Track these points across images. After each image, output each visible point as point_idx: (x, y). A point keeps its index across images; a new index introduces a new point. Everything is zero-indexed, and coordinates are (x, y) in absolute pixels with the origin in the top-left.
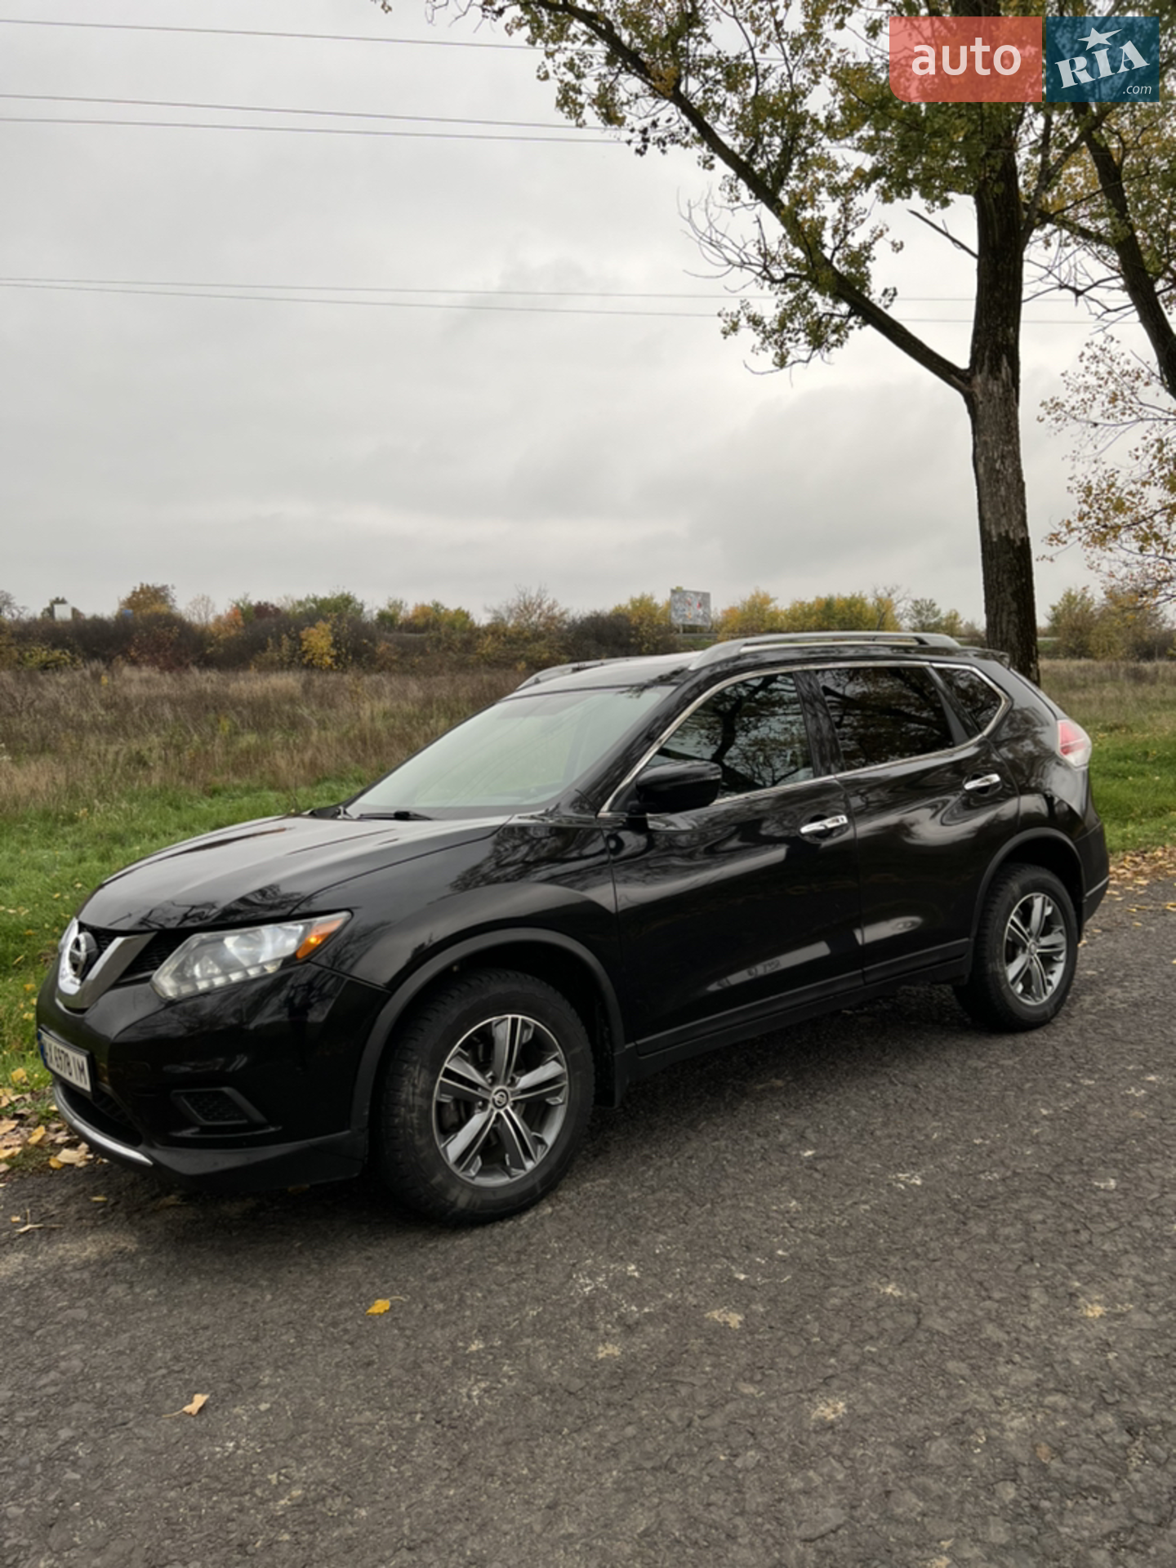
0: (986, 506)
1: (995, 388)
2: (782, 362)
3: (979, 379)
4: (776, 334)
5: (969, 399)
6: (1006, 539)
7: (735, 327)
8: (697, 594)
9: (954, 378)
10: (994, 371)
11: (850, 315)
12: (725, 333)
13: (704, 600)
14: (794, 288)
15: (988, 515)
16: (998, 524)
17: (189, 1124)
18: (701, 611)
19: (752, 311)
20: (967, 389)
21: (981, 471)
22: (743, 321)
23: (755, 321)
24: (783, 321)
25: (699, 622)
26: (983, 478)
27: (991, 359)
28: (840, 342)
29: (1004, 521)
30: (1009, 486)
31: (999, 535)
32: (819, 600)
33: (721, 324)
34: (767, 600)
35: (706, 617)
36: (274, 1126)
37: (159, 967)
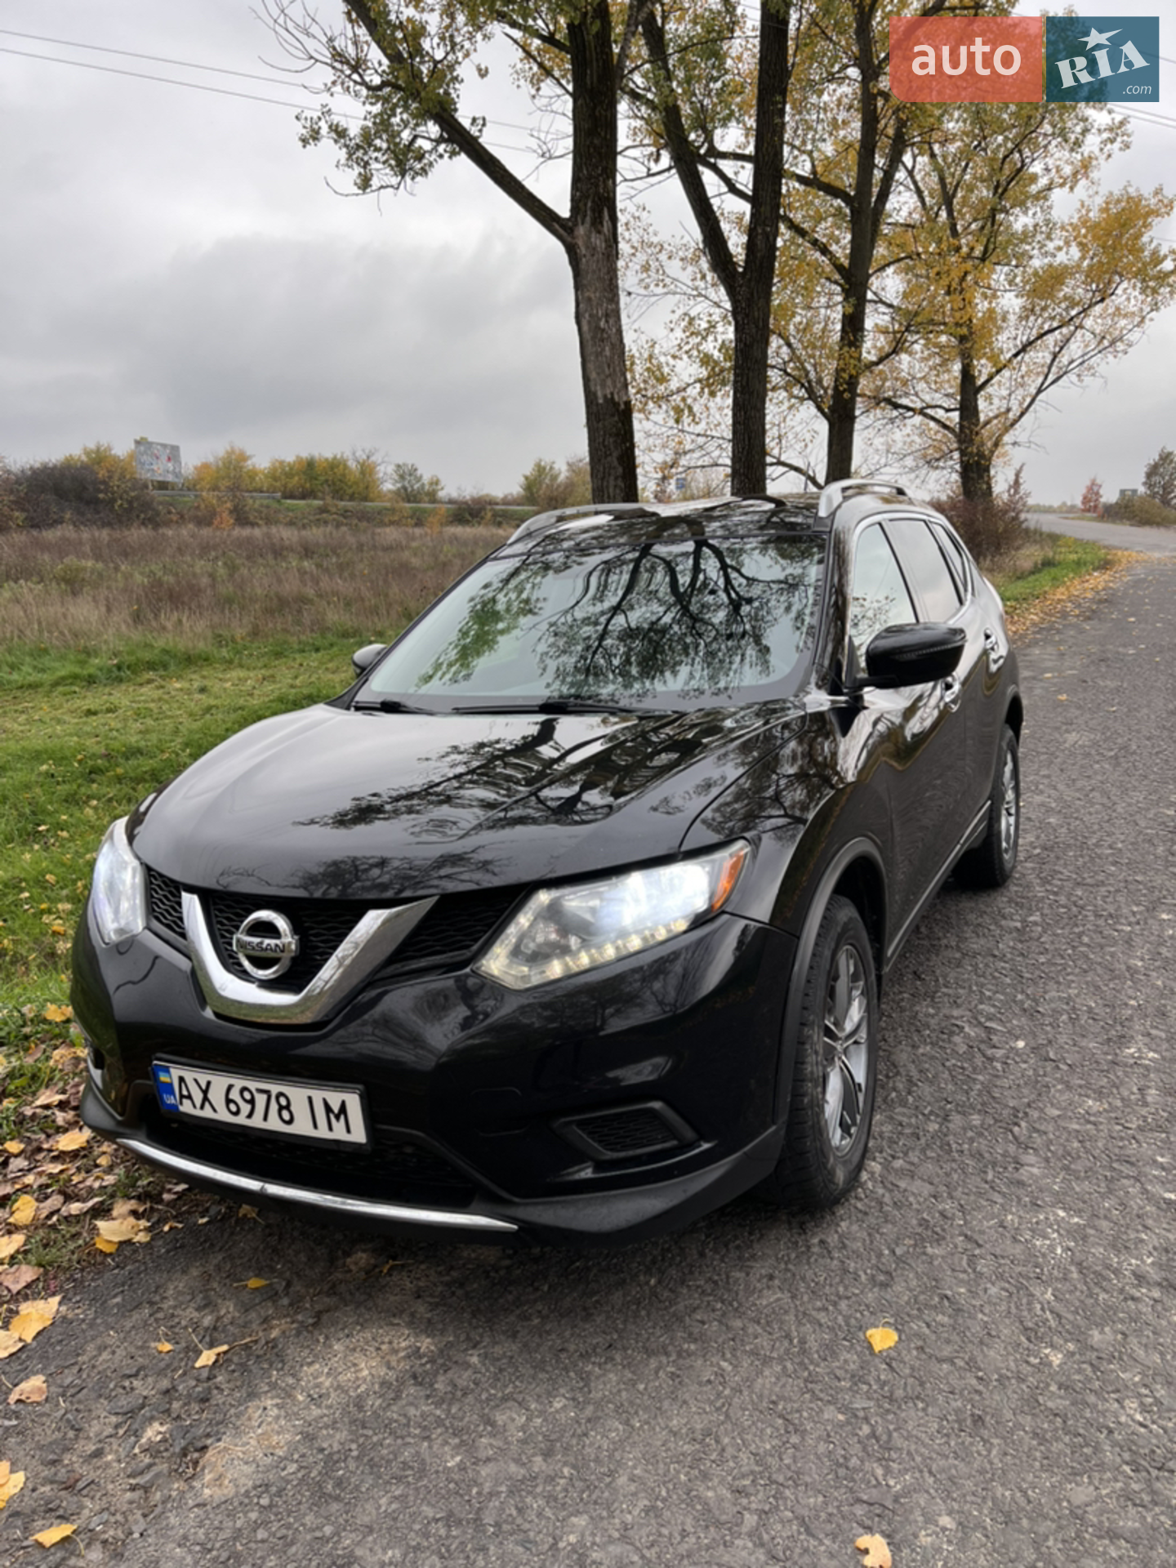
0: (590, 366)
1: (598, 241)
2: (365, 183)
3: (581, 231)
4: (359, 149)
5: (571, 250)
6: (611, 401)
7: (315, 135)
8: (164, 446)
9: (557, 226)
10: (597, 223)
11: (438, 141)
12: (305, 141)
13: (174, 453)
14: (386, 100)
15: (593, 375)
16: (603, 386)
17: (580, 1158)
18: (170, 466)
19: (335, 119)
20: (569, 239)
21: (585, 328)
22: (324, 130)
23: (340, 133)
24: (367, 138)
25: (170, 478)
26: (587, 336)
27: (593, 210)
28: (424, 172)
29: (609, 382)
30: (613, 346)
31: (605, 397)
32: (299, 460)
33: (300, 129)
34: (243, 457)
35: (177, 475)
36: (707, 1141)
37: (475, 948)
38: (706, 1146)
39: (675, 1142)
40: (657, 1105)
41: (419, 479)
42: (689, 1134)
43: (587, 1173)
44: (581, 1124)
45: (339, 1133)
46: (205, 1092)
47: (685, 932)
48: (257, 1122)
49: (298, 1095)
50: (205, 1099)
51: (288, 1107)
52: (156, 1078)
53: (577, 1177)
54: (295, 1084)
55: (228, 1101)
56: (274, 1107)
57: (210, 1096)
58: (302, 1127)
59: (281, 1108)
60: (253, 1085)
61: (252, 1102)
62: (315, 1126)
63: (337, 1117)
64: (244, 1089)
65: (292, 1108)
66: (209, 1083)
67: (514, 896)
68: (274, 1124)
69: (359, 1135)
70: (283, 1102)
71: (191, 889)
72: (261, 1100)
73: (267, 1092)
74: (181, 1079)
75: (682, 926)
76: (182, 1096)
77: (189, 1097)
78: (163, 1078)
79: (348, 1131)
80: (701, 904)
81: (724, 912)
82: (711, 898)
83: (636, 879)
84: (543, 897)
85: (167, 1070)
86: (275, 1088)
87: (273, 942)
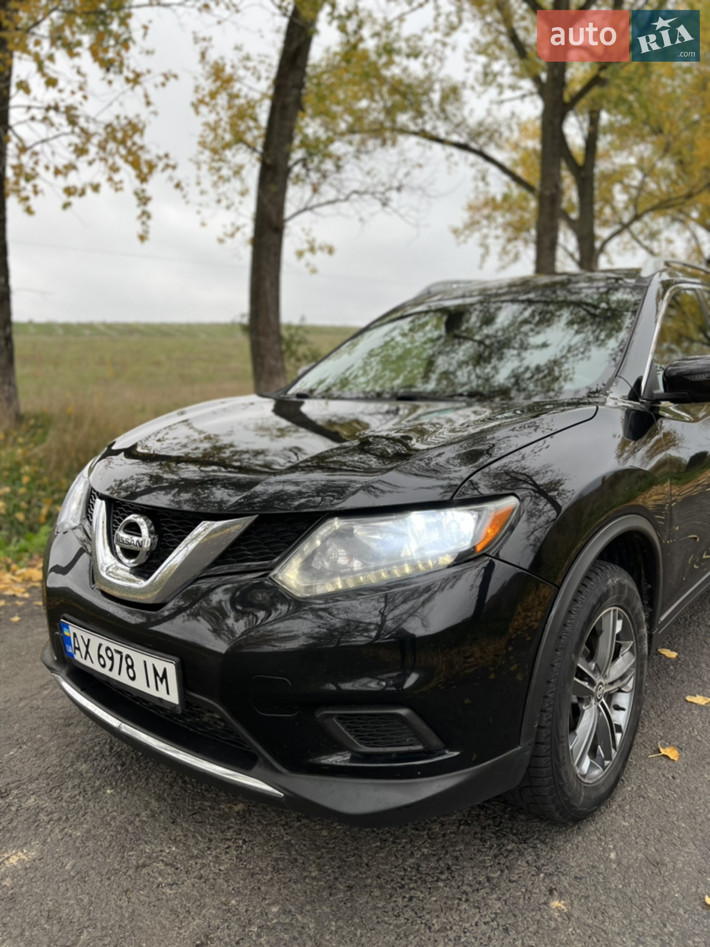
17: (337, 747)
36: (451, 750)
37: (276, 560)
38: (452, 754)
39: (420, 747)
40: (403, 712)
42: (435, 742)
43: (343, 761)
44: (341, 718)
45: (161, 694)
46: (87, 646)
47: (449, 566)
48: (114, 675)
49: (139, 657)
50: (87, 652)
51: (132, 667)
52: (62, 631)
54: (136, 649)
55: (100, 656)
56: (124, 666)
57: (90, 650)
58: (139, 684)
59: (129, 667)
60: (114, 646)
61: (112, 659)
62: (148, 685)
63: (161, 681)
64: (108, 649)
65: (135, 668)
66: (89, 640)
67: (313, 519)
68: (124, 679)
69: (174, 698)
70: (130, 662)
71: (102, 497)
72: (117, 657)
73: (121, 654)
74: (75, 635)
75: (449, 560)
76: (75, 648)
77: (79, 649)
78: (66, 633)
79: (168, 693)
80: (466, 545)
81: (485, 555)
83: (416, 518)
84: (337, 523)
85: (67, 626)
86: (126, 651)
87: (135, 539)
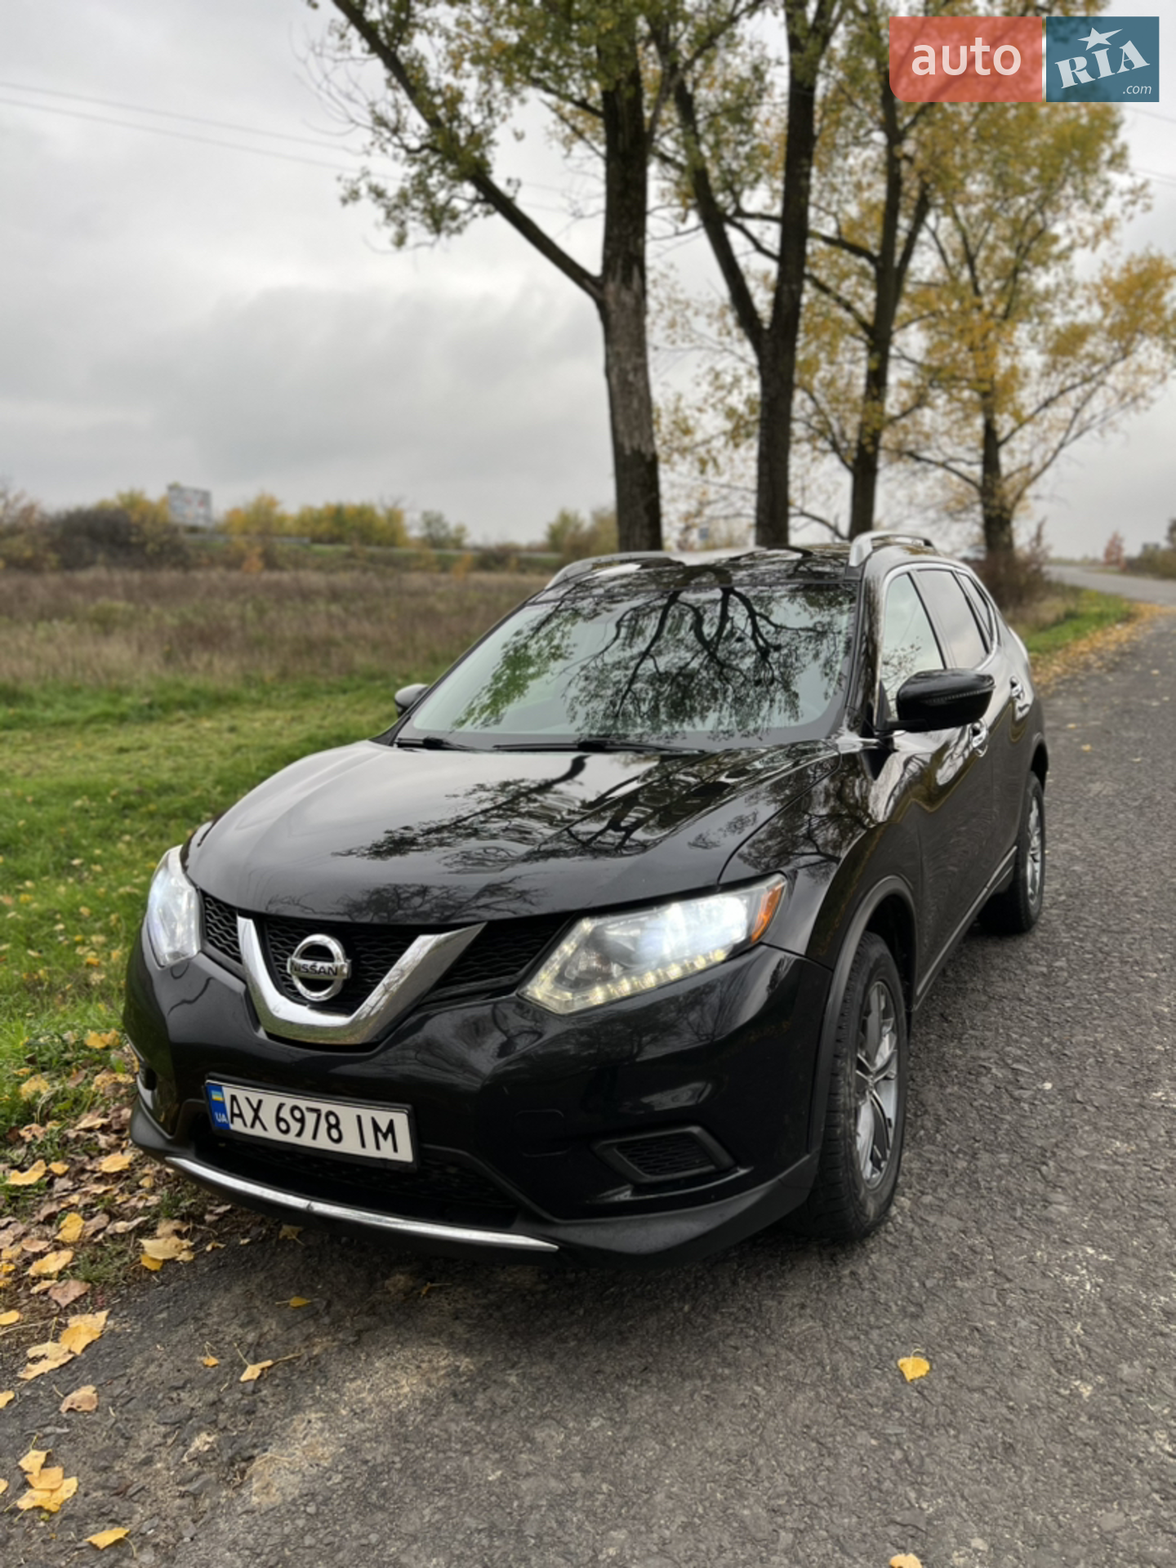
0: (619, 418)
1: (628, 298)
2: (400, 241)
3: (611, 287)
4: (396, 208)
5: (601, 306)
6: (638, 454)
7: (354, 195)
8: (196, 492)
9: (587, 283)
10: (627, 280)
11: (476, 201)
12: (344, 201)
13: (205, 498)
14: (425, 161)
15: (621, 427)
16: (631, 436)
17: (619, 1180)
18: (201, 511)
19: (375, 180)
20: (599, 296)
21: (614, 381)
22: (364, 190)
23: (378, 193)
24: (403, 196)
25: (201, 523)
26: (616, 389)
27: (624, 268)
28: (459, 230)
29: (636, 434)
30: (641, 400)
31: (632, 449)
32: (328, 507)
33: (341, 190)
34: (272, 503)
35: (207, 518)
36: (744, 1167)
37: (522, 972)
38: (742, 1172)
39: (712, 1168)
40: (695, 1130)
41: (445, 526)
42: (726, 1159)
43: (626, 1195)
44: (622, 1147)
45: (386, 1152)
46: (256, 1111)
47: (724, 962)
48: (306, 1140)
49: (347, 1114)
50: (256, 1117)
51: (337, 1126)
52: (209, 1097)
53: (616, 1198)
54: (345, 1103)
55: (279, 1119)
56: (323, 1125)
57: (261, 1114)
58: (350, 1146)
59: (330, 1127)
60: (304, 1104)
61: (302, 1120)
62: (363, 1145)
63: (385, 1136)
64: (294, 1108)
65: (341, 1127)
66: (260, 1102)
67: (558, 924)
68: (323, 1143)
69: (405, 1154)
70: (333, 1120)
71: (246, 914)
72: (311, 1118)
73: (317, 1111)
74: (233, 1098)
75: (720, 956)
76: (233, 1115)
77: (240, 1115)
78: (216, 1096)
79: (395, 1149)
80: (738, 935)
81: (761, 943)
82: (749, 928)
83: (675, 910)
84: (586, 926)
85: (219, 1089)
86: (324, 1107)
87: (327, 965)
